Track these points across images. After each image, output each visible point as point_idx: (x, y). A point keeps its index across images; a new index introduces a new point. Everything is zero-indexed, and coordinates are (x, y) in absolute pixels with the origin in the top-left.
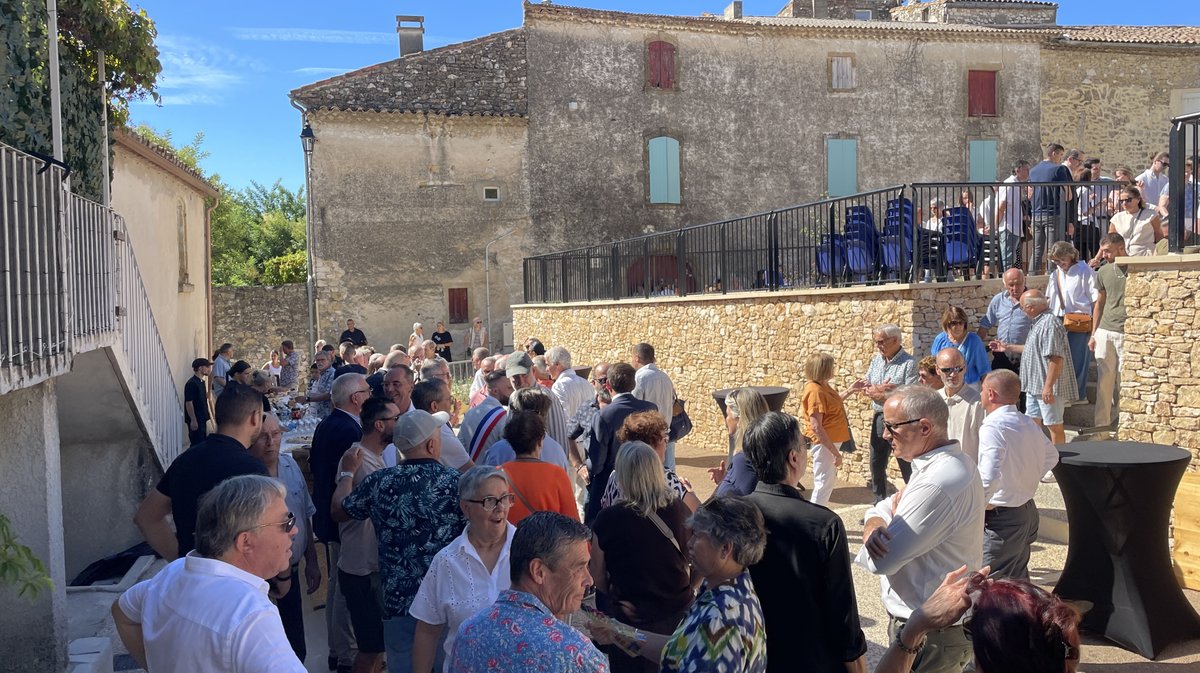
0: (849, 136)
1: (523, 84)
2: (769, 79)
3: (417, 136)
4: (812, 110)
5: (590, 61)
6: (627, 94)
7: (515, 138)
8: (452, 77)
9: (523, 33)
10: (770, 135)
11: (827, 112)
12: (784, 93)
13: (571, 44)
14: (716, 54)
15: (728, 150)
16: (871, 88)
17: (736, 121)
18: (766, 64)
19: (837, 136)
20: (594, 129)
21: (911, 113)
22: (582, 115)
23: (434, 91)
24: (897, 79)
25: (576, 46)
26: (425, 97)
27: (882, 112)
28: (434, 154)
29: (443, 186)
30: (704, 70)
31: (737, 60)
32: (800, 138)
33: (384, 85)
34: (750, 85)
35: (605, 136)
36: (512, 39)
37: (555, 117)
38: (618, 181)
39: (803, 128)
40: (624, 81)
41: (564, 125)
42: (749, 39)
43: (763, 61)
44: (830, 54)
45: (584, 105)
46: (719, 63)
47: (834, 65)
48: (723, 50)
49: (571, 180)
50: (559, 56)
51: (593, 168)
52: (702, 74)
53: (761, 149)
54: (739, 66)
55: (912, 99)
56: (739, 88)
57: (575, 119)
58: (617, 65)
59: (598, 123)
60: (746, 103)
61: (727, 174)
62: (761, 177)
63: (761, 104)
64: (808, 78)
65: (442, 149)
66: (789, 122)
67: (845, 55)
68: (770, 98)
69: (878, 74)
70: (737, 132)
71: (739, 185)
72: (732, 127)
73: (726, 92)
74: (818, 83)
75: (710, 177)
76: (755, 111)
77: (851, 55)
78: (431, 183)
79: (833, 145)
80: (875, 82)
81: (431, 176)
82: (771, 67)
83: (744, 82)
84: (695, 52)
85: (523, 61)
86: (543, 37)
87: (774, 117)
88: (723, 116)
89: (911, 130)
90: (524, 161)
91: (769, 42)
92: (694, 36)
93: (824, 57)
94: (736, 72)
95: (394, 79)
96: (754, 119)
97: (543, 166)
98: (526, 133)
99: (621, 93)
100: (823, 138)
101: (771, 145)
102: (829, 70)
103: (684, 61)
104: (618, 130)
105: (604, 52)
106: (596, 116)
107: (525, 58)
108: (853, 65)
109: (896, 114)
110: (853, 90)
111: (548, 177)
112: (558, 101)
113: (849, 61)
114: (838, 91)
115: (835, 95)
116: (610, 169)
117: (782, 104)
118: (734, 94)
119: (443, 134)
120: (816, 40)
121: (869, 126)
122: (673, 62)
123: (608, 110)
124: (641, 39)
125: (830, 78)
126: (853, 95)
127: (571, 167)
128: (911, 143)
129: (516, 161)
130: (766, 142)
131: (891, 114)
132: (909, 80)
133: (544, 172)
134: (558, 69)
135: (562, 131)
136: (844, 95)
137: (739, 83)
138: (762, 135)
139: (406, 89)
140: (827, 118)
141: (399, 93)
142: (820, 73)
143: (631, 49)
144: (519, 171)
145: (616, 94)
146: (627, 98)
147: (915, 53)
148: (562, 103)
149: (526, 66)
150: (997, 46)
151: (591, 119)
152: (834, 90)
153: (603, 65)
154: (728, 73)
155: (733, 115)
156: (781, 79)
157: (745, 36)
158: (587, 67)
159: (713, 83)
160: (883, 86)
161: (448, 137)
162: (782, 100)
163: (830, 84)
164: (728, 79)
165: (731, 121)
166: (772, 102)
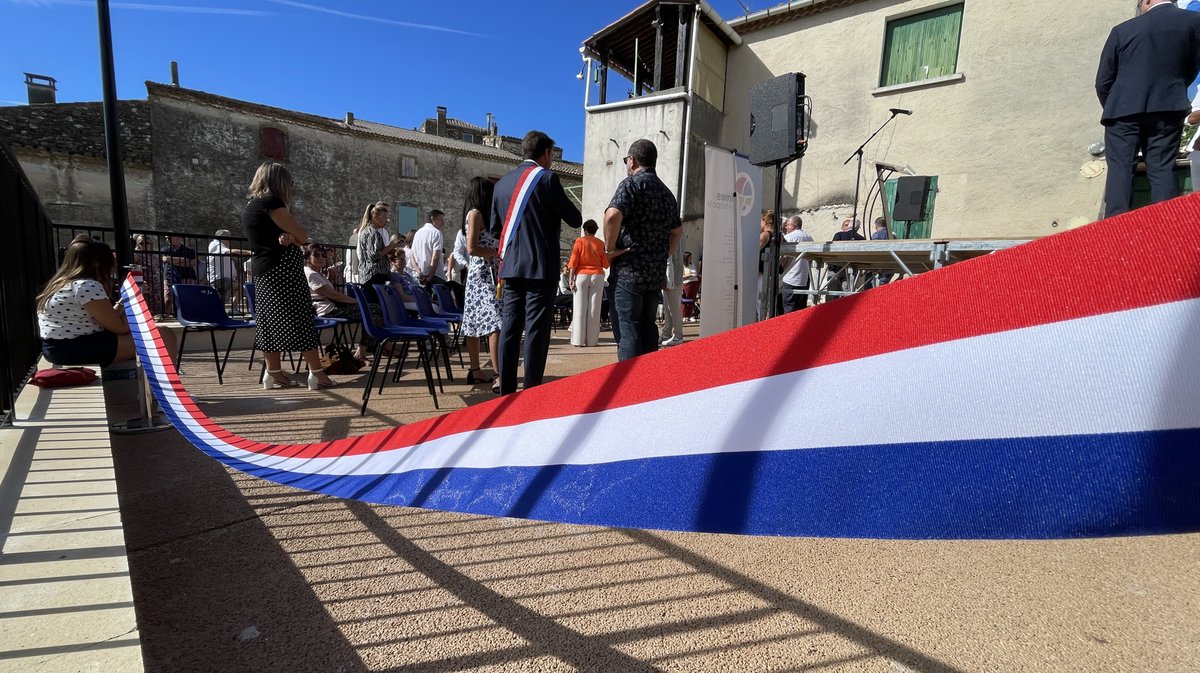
0: (412, 205)
1: (148, 140)
2: (359, 164)
3: (44, 166)
4: (388, 187)
5: (212, 133)
6: (244, 159)
7: (141, 177)
8: (78, 126)
9: (146, 103)
10: (359, 199)
11: (398, 189)
12: (369, 174)
13: (194, 118)
14: (319, 142)
15: (328, 204)
16: (428, 179)
17: (334, 187)
18: (356, 154)
19: (404, 205)
20: (216, 179)
21: (453, 197)
22: (205, 168)
23: (60, 134)
24: (444, 176)
25: (198, 121)
26: (51, 137)
27: (434, 194)
28: (62, 182)
29: (71, 205)
30: (309, 151)
31: (335, 148)
33: (8, 124)
34: (345, 166)
35: (226, 185)
36: (136, 107)
37: (179, 167)
38: (238, 216)
40: (242, 151)
41: (188, 173)
42: (344, 136)
43: (354, 152)
44: (400, 154)
45: (206, 162)
46: (321, 149)
47: (403, 162)
48: (324, 141)
49: (195, 212)
50: (182, 125)
51: (215, 205)
52: (308, 154)
53: (352, 206)
54: (336, 152)
55: (453, 189)
56: (336, 166)
57: (198, 171)
58: (236, 138)
59: (220, 176)
60: (341, 176)
61: (327, 219)
63: (352, 179)
64: (386, 167)
65: (71, 181)
66: (372, 192)
67: (410, 157)
68: (359, 176)
69: (433, 171)
70: (335, 194)
71: (336, 227)
72: (331, 190)
73: (327, 168)
74: (393, 171)
75: (314, 220)
76: (348, 182)
77: (415, 158)
78: (59, 202)
79: (402, 209)
80: (430, 175)
81: (59, 197)
82: (360, 156)
83: (340, 163)
84: (302, 139)
85: (148, 124)
86: (166, 110)
87: (361, 187)
88: (325, 183)
89: (452, 206)
90: (149, 194)
91: (359, 141)
92: (301, 128)
93: (397, 156)
94: (334, 156)
95: (18, 121)
96: (348, 187)
97: (168, 200)
98: (151, 176)
99: (241, 158)
100: (395, 204)
101: (360, 204)
102: (400, 164)
103: (293, 144)
104: (238, 183)
105: (224, 128)
106: (217, 170)
107: (149, 122)
108: (416, 163)
109: (443, 196)
110: (416, 178)
111: (173, 208)
112: (182, 156)
113: (413, 160)
114: (406, 178)
115: (404, 180)
116: (230, 207)
117: (367, 180)
118: (333, 170)
119: (71, 167)
120: (391, 145)
121: (426, 201)
122: (284, 143)
123: (229, 168)
124: (257, 123)
125: (401, 169)
126: (416, 181)
127: (195, 203)
128: (453, 214)
129: (141, 194)
130: (356, 202)
131: (440, 196)
132: (452, 177)
133: (168, 204)
134: (182, 134)
135: (185, 177)
136: (409, 181)
137: (336, 163)
139: (32, 130)
140: (399, 194)
141: (24, 132)
142: (394, 165)
143: (248, 129)
144: (145, 201)
145: (235, 158)
146: (245, 162)
147: (455, 162)
148: (186, 159)
149: (150, 128)
150: (505, 166)
151: (213, 171)
152: (403, 177)
153: (223, 137)
154: (328, 157)
155: (332, 183)
156: (367, 165)
157: (341, 134)
158: (209, 136)
159: (316, 161)
160: (435, 178)
161: (75, 170)
162: (367, 178)
163: (400, 173)
164: (328, 160)
165: (330, 186)
166: (360, 178)
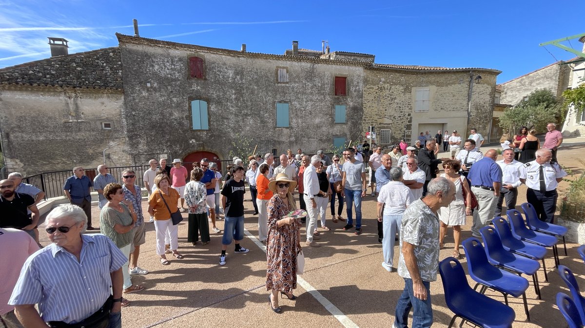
0: (285, 102)
1: (120, 74)
2: (250, 76)
3: (61, 98)
4: (270, 91)
5: (158, 64)
6: (179, 80)
7: (117, 99)
8: (79, 69)
9: (118, 49)
10: (251, 101)
11: (276, 91)
12: (257, 83)
13: (147, 56)
14: (225, 64)
15: (232, 107)
16: (295, 82)
17: (235, 94)
18: (248, 70)
19: (280, 102)
20: (161, 96)
21: (311, 93)
22: (155, 90)
23: (69, 76)
24: (306, 79)
25: (150, 57)
26: (63, 78)
27: (299, 93)
28: (72, 107)
29: (78, 122)
30: (218, 71)
31: (235, 67)
32: (264, 102)
33: (39, 72)
34: (241, 79)
35: (168, 99)
36: (113, 52)
37: (139, 90)
38: (176, 120)
39: (265, 98)
40: (177, 75)
41: (145, 94)
42: (240, 58)
43: (247, 68)
44: (277, 67)
45: (155, 85)
46: (226, 68)
47: (279, 71)
48: (228, 63)
49: (150, 119)
50: (140, 61)
51: (162, 114)
52: (218, 73)
53: (247, 107)
54: (236, 70)
55: (312, 88)
56: (236, 80)
57: (151, 91)
58: (173, 67)
59: (164, 93)
60: (239, 86)
61: (232, 117)
62: (248, 119)
63: (246, 87)
64: (268, 77)
65: (76, 105)
66: (259, 95)
67: (284, 68)
68: (251, 85)
69: (298, 76)
70: (236, 99)
71: (238, 122)
72: (233, 96)
73: (230, 81)
74: (272, 79)
75: (223, 118)
76: (244, 90)
77: (286, 68)
78: (71, 121)
79: (279, 105)
80: (297, 80)
81: (70, 117)
82: (251, 71)
83: (238, 77)
84: (214, 63)
85: (120, 63)
86: (130, 52)
87: (252, 93)
88: (229, 92)
89: (311, 100)
90: (122, 110)
91: (250, 60)
92: (213, 55)
93: (275, 68)
94: (235, 73)
95: (45, 69)
96: (244, 93)
97: (134, 113)
98: (123, 97)
99: (176, 80)
100: (274, 102)
101: (252, 105)
102: (277, 74)
103: (208, 67)
104: (175, 97)
105: (166, 61)
106: (162, 90)
107: (120, 61)
108: (287, 72)
109: (305, 94)
110: (287, 83)
111: (136, 118)
112: (141, 83)
113: (285, 70)
114: (281, 83)
115: (280, 85)
116: (171, 114)
117: (256, 88)
118: (234, 82)
119: (76, 97)
120: (271, 61)
121: (294, 98)
122: (202, 66)
123: (169, 87)
124: (185, 55)
125: (277, 77)
126: (287, 85)
127: (150, 113)
128: (312, 106)
129: (118, 110)
130: (249, 103)
131: (304, 93)
132: (311, 79)
133: (134, 115)
134: (140, 68)
135: (143, 97)
136: (284, 85)
137: (236, 77)
138: (247, 101)
139: (52, 74)
140: (276, 94)
141: (48, 76)
142: (273, 75)
143: (180, 60)
144: (120, 115)
145: (173, 80)
146: (179, 82)
147: (313, 68)
148: (143, 84)
149: (121, 65)
150: (347, 67)
151: (160, 91)
152: (279, 83)
153: (165, 66)
154: (231, 73)
155: (234, 92)
156: (255, 77)
157: (238, 57)
158: (156, 67)
159: (223, 77)
160: (300, 82)
161: (79, 99)
162: (256, 86)
163: (277, 80)
164: (231, 75)
165: (233, 94)
166: (251, 87)
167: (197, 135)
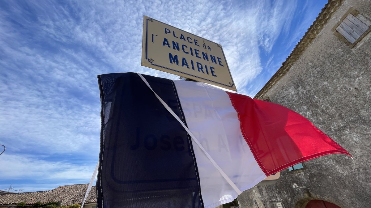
2: (311, 76)
4: (349, 69)
10: (332, 105)
12: (323, 75)
14: (283, 88)
17: (309, 109)
18: (304, 72)
30: (282, 98)
31: (292, 82)
32: (355, 93)
34: (304, 88)
39: (351, 85)
42: (291, 69)
43: (302, 71)
44: (333, 30)
46: (286, 90)
47: (341, 31)
48: (285, 84)
52: (282, 100)
53: (332, 117)
54: (294, 84)
56: (300, 93)
60: (308, 98)
62: (345, 135)
63: (315, 92)
64: (331, 55)
66: (338, 89)
67: (344, 19)
68: (317, 85)
70: (313, 115)
72: (309, 113)
73: (296, 99)
74: (340, 51)
76: (314, 98)
77: (348, 13)
82: (307, 70)
83: (300, 89)
84: (275, 95)
87: (326, 93)
88: (301, 111)
92: (272, 90)
93: (332, 35)
94: (295, 87)
96: (317, 102)
101: (337, 110)
102: (340, 37)
108: (355, 15)
113: (350, 17)
114: (359, 40)
115: (360, 45)
117: (326, 83)
118: (300, 98)
120: (319, 34)
125: (345, 40)
130: (332, 110)
137: (298, 91)
138: (327, 108)
142: (336, 45)
152: (355, 44)
154: (292, 91)
155: (305, 108)
156: (316, 71)
157: (288, 70)
159: (288, 100)
162: (324, 81)
163: (348, 43)
164: (293, 93)
165: (306, 111)
166: (320, 86)
167: (296, 177)
